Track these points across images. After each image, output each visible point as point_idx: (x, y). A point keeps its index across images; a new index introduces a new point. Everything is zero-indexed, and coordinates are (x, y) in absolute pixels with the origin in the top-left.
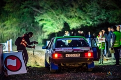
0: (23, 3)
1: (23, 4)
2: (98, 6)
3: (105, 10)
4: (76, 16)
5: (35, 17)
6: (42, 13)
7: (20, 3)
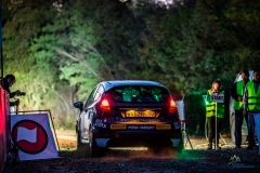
0: (35, 40)
1: (35, 43)
2: (198, 43)
3: (213, 51)
4: (149, 67)
5: (62, 69)
6: (75, 59)
7: (29, 41)
